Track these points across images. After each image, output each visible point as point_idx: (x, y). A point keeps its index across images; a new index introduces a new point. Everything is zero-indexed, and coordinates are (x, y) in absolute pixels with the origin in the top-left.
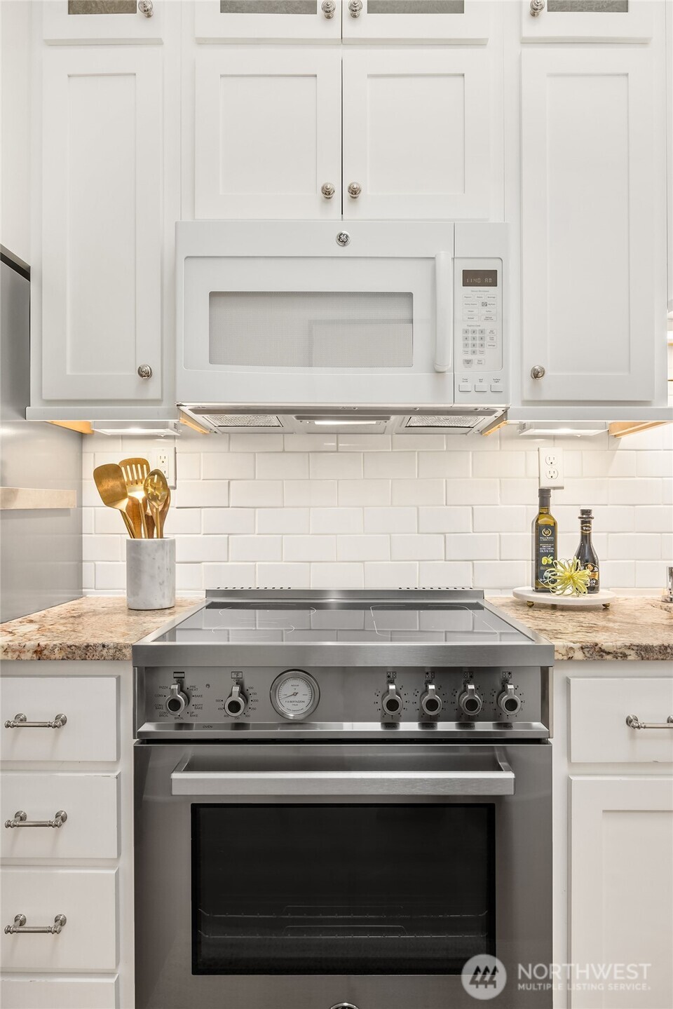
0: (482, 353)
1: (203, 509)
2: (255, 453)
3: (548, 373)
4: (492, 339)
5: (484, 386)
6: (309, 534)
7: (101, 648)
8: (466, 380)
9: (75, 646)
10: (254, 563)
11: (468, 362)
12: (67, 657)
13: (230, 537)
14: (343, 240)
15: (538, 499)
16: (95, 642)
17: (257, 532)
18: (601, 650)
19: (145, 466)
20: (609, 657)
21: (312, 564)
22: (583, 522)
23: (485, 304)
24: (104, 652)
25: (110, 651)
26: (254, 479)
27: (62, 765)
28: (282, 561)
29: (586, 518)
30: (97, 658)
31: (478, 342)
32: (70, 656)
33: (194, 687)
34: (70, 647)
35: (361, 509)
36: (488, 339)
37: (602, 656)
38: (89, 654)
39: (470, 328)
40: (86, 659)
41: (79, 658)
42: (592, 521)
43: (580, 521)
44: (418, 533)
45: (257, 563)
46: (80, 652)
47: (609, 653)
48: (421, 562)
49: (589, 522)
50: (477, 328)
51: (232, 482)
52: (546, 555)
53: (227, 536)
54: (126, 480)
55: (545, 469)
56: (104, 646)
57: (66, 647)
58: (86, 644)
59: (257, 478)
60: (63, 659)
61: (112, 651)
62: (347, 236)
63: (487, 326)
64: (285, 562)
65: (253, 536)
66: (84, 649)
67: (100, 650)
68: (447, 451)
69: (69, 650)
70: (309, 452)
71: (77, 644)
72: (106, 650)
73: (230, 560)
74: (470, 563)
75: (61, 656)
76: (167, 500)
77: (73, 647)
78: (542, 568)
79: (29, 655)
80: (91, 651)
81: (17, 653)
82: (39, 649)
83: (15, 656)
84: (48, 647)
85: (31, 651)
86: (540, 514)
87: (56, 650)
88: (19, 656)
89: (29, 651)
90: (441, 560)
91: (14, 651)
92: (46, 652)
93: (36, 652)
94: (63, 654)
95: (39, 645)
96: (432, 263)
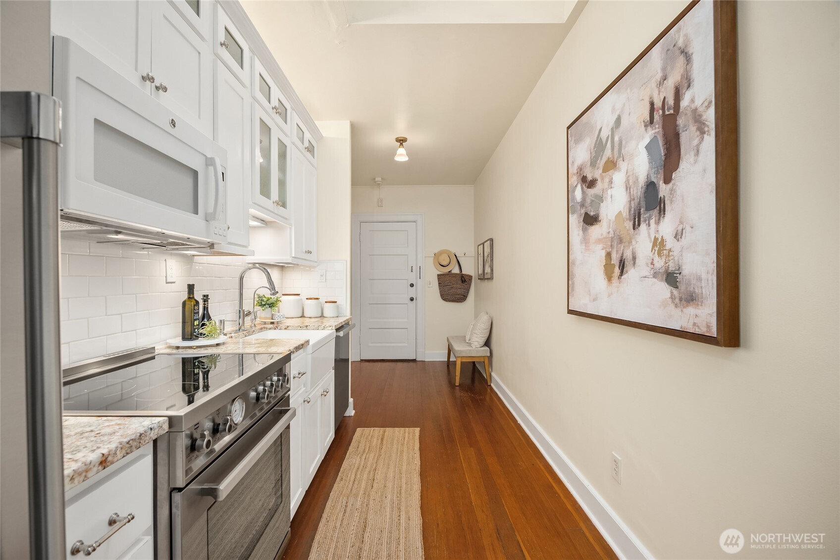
4: (222, 208)
5: (221, 232)
7: (150, 431)
8: (216, 228)
9: (132, 440)
12: (127, 453)
14: (173, 124)
22: (205, 301)
24: (152, 434)
25: (155, 431)
29: (206, 298)
30: (147, 441)
32: (128, 451)
34: (128, 443)
38: (142, 441)
40: (140, 448)
41: (135, 449)
43: (203, 300)
46: (135, 443)
49: (208, 301)
52: (196, 320)
55: (169, 272)
56: (151, 429)
57: (125, 444)
58: (139, 434)
60: (123, 457)
62: (175, 123)
66: (139, 439)
67: (149, 434)
68: (122, 258)
69: (128, 446)
71: (133, 438)
72: (152, 432)
74: (134, 332)
75: (122, 454)
77: (131, 442)
78: (195, 327)
79: (95, 469)
80: (143, 438)
81: (84, 474)
82: (104, 459)
83: (82, 479)
84: (111, 453)
85: (97, 465)
86: (189, 298)
87: (118, 452)
88: (85, 476)
89: (94, 466)
90: (119, 333)
91: (80, 474)
92: (110, 458)
93: (101, 463)
94: (124, 452)
95: (103, 454)
96: (205, 158)
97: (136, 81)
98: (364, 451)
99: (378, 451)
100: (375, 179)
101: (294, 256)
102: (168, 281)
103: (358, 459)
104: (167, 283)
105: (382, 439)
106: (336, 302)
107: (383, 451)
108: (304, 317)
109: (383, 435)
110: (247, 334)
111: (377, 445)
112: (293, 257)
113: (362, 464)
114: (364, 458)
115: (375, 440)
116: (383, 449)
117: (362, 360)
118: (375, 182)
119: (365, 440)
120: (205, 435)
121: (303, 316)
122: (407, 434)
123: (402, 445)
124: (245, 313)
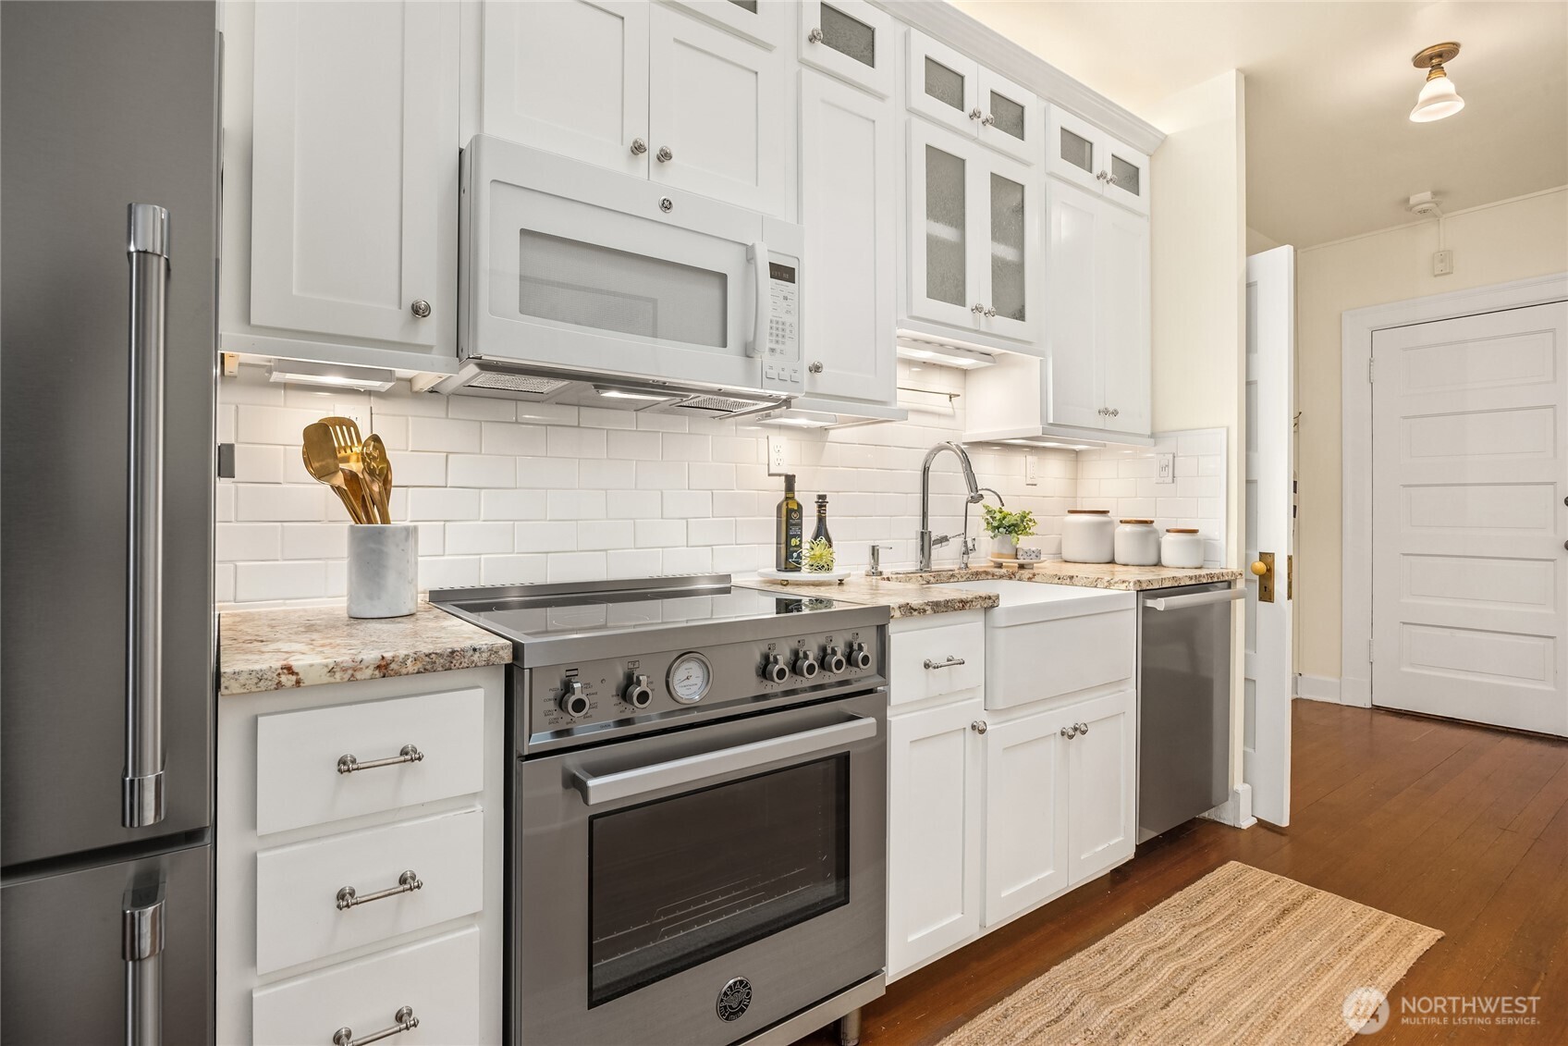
0: (783, 343)
1: (410, 489)
2: (480, 422)
3: (824, 370)
4: (791, 331)
5: (785, 375)
6: (545, 520)
7: (472, 652)
8: (771, 368)
9: (436, 654)
10: (478, 557)
11: (773, 350)
12: (425, 669)
13: (448, 524)
14: (666, 205)
15: (784, 484)
16: (463, 646)
17: (482, 518)
18: (912, 609)
19: (352, 429)
20: (915, 613)
21: (550, 554)
22: (820, 507)
23: (786, 298)
24: (476, 657)
25: (483, 655)
26: (480, 453)
27: (424, 809)
28: (513, 553)
29: (822, 502)
30: (466, 665)
31: (780, 333)
32: (429, 667)
33: (589, 684)
34: (428, 655)
35: (604, 492)
36: (788, 331)
37: (911, 613)
38: (454, 662)
39: (775, 319)
40: (451, 669)
41: (441, 669)
42: (827, 505)
43: (816, 505)
44: (662, 518)
45: (483, 556)
46: (442, 661)
47: (915, 610)
48: (665, 549)
49: (825, 506)
50: (780, 320)
51: (451, 456)
52: (794, 536)
53: (443, 523)
54: (336, 445)
55: (774, 456)
56: (475, 650)
57: (423, 656)
58: (450, 650)
59: (483, 452)
60: (418, 672)
61: (485, 655)
62: (670, 203)
63: (788, 319)
64: (518, 553)
65: (476, 523)
66: (448, 656)
67: (469, 655)
68: (690, 434)
69: (427, 659)
70: (547, 425)
71: (438, 651)
72: (477, 654)
73: (447, 553)
74: (710, 548)
75: (416, 668)
76: (387, 475)
77: (433, 656)
78: (791, 549)
79: (368, 672)
80: (457, 658)
81: (350, 672)
82: (383, 663)
83: (347, 676)
84: (396, 659)
85: (372, 667)
86: (787, 498)
87: (409, 662)
88: (352, 675)
89: (367, 667)
90: (683, 546)
91: (344, 670)
92: (393, 666)
93: (379, 667)
94: (419, 665)
95: (383, 658)
96: (744, 248)
97: (616, 159)
98: (1208, 918)
99: (1249, 933)
100: (1407, 200)
101: (1052, 422)
102: (771, 472)
103: (1177, 928)
104: (770, 475)
105: (1285, 912)
106: (1195, 532)
107: (1262, 940)
108: (1115, 563)
109: (1295, 905)
110: (932, 579)
111: (1257, 918)
112: (1051, 424)
113: (1179, 944)
114: (1195, 933)
115: (1262, 905)
116: (1269, 935)
117: (1377, 709)
118: (1411, 209)
119: (1233, 893)
120: (573, 688)
121: (1112, 562)
122: (1380, 930)
123: (1341, 951)
124: (933, 539)
